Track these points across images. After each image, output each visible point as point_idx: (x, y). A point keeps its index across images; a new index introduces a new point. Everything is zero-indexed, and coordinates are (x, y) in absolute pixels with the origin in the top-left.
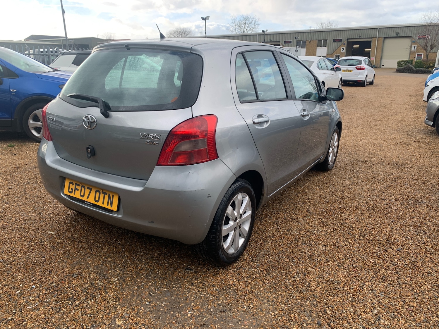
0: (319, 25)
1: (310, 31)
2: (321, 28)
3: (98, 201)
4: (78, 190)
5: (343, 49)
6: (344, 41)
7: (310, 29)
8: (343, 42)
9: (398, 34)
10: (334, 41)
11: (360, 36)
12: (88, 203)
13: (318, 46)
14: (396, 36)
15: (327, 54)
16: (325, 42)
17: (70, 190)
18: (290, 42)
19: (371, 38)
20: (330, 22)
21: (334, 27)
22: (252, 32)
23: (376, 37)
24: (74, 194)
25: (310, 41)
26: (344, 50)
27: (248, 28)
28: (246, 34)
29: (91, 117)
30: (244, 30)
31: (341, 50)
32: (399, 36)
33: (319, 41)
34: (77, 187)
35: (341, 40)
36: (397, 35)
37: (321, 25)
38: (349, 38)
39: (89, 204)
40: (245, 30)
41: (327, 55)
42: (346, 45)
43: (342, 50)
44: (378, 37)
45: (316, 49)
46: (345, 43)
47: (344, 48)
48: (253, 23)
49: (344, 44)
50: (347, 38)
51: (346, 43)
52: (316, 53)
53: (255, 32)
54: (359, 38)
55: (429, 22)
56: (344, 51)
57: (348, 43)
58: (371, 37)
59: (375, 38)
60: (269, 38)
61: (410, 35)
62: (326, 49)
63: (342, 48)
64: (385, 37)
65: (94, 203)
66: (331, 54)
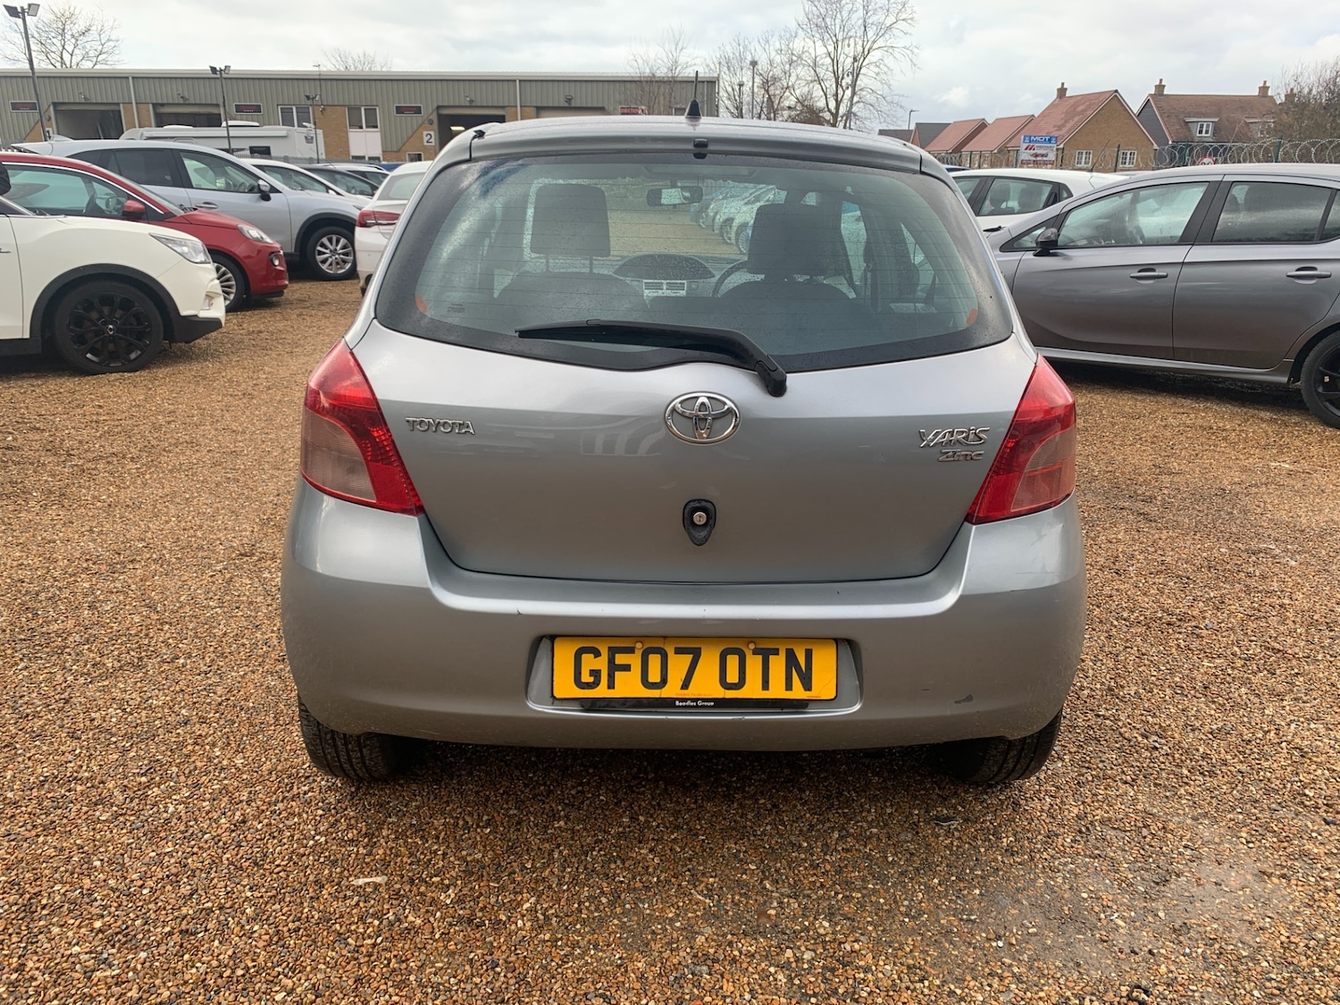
0: (333, 60)
1: (318, 77)
2: (342, 69)
3: (740, 684)
4: (627, 668)
5: (429, 136)
6: (428, 111)
7: (316, 69)
8: (425, 117)
9: (570, 99)
10: (400, 110)
11: (471, 101)
12: (689, 703)
13: (352, 126)
14: (566, 105)
15: (383, 152)
16: (371, 113)
17: (586, 678)
18: (257, 109)
19: (503, 107)
20: (367, 53)
21: (382, 67)
22: (97, 67)
23: (516, 106)
24: (611, 686)
25: (324, 109)
26: (432, 140)
27: (76, 51)
28: (71, 71)
29: (708, 398)
30: (62, 58)
31: (422, 138)
32: (573, 105)
33: (354, 110)
34: (621, 659)
35: (418, 110)
36: (570, 103)
37: (339, 59)
38: (441, 104)
39: (697, 706)
40: (66, 57)
41: (383, 156)
42: (435, 125)
43: (426, 139)
44: (521, 106)
45: (347, 133)
46: (431, 117)
47: (432, 133)
48: (93, 34)
49: (431, 122)
50: (435, 106)
51: (434, 118)
52: (348, 147)
53: (106, 67)
54: (468, 104)
55: (647, 72)
56: (433, 144)
57: (440, 117)
58: (501, 105)
59: (513, 109)
60: (175, 92)
61: (600, 105)
62: (379, 134)
63: (425, 133)
64: (539, 105)
65: (721, 696)
66: (395, 150)
